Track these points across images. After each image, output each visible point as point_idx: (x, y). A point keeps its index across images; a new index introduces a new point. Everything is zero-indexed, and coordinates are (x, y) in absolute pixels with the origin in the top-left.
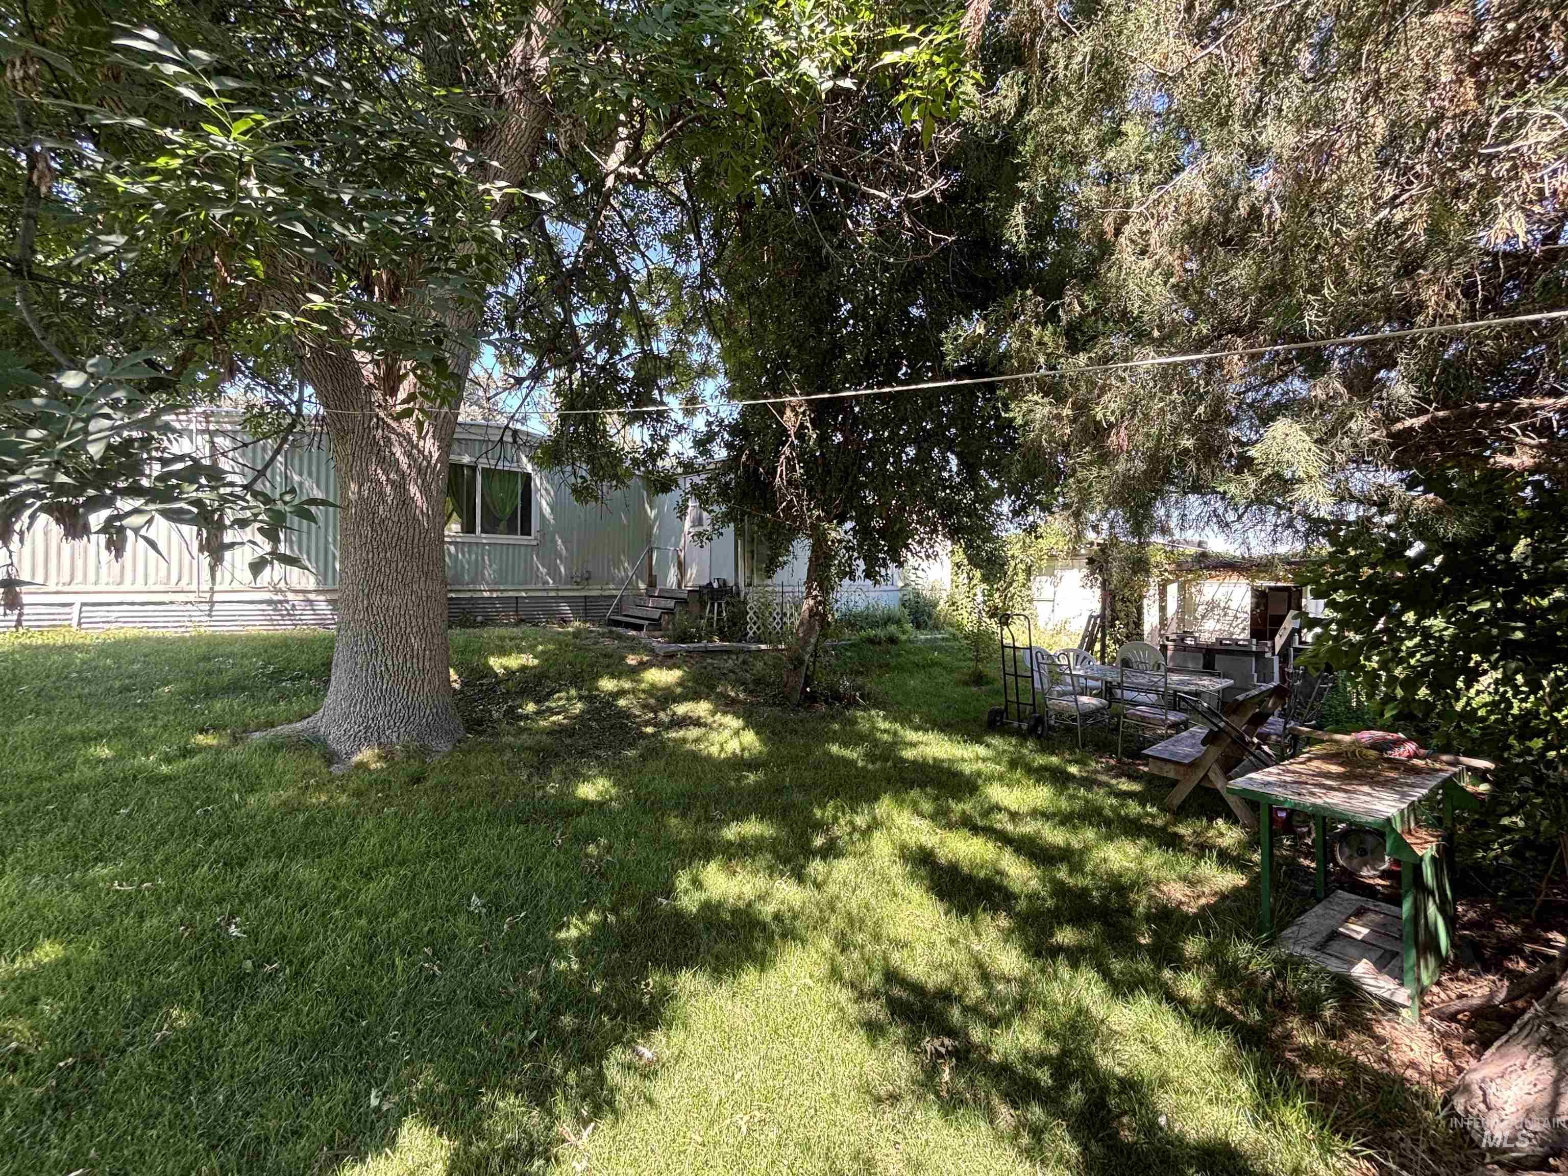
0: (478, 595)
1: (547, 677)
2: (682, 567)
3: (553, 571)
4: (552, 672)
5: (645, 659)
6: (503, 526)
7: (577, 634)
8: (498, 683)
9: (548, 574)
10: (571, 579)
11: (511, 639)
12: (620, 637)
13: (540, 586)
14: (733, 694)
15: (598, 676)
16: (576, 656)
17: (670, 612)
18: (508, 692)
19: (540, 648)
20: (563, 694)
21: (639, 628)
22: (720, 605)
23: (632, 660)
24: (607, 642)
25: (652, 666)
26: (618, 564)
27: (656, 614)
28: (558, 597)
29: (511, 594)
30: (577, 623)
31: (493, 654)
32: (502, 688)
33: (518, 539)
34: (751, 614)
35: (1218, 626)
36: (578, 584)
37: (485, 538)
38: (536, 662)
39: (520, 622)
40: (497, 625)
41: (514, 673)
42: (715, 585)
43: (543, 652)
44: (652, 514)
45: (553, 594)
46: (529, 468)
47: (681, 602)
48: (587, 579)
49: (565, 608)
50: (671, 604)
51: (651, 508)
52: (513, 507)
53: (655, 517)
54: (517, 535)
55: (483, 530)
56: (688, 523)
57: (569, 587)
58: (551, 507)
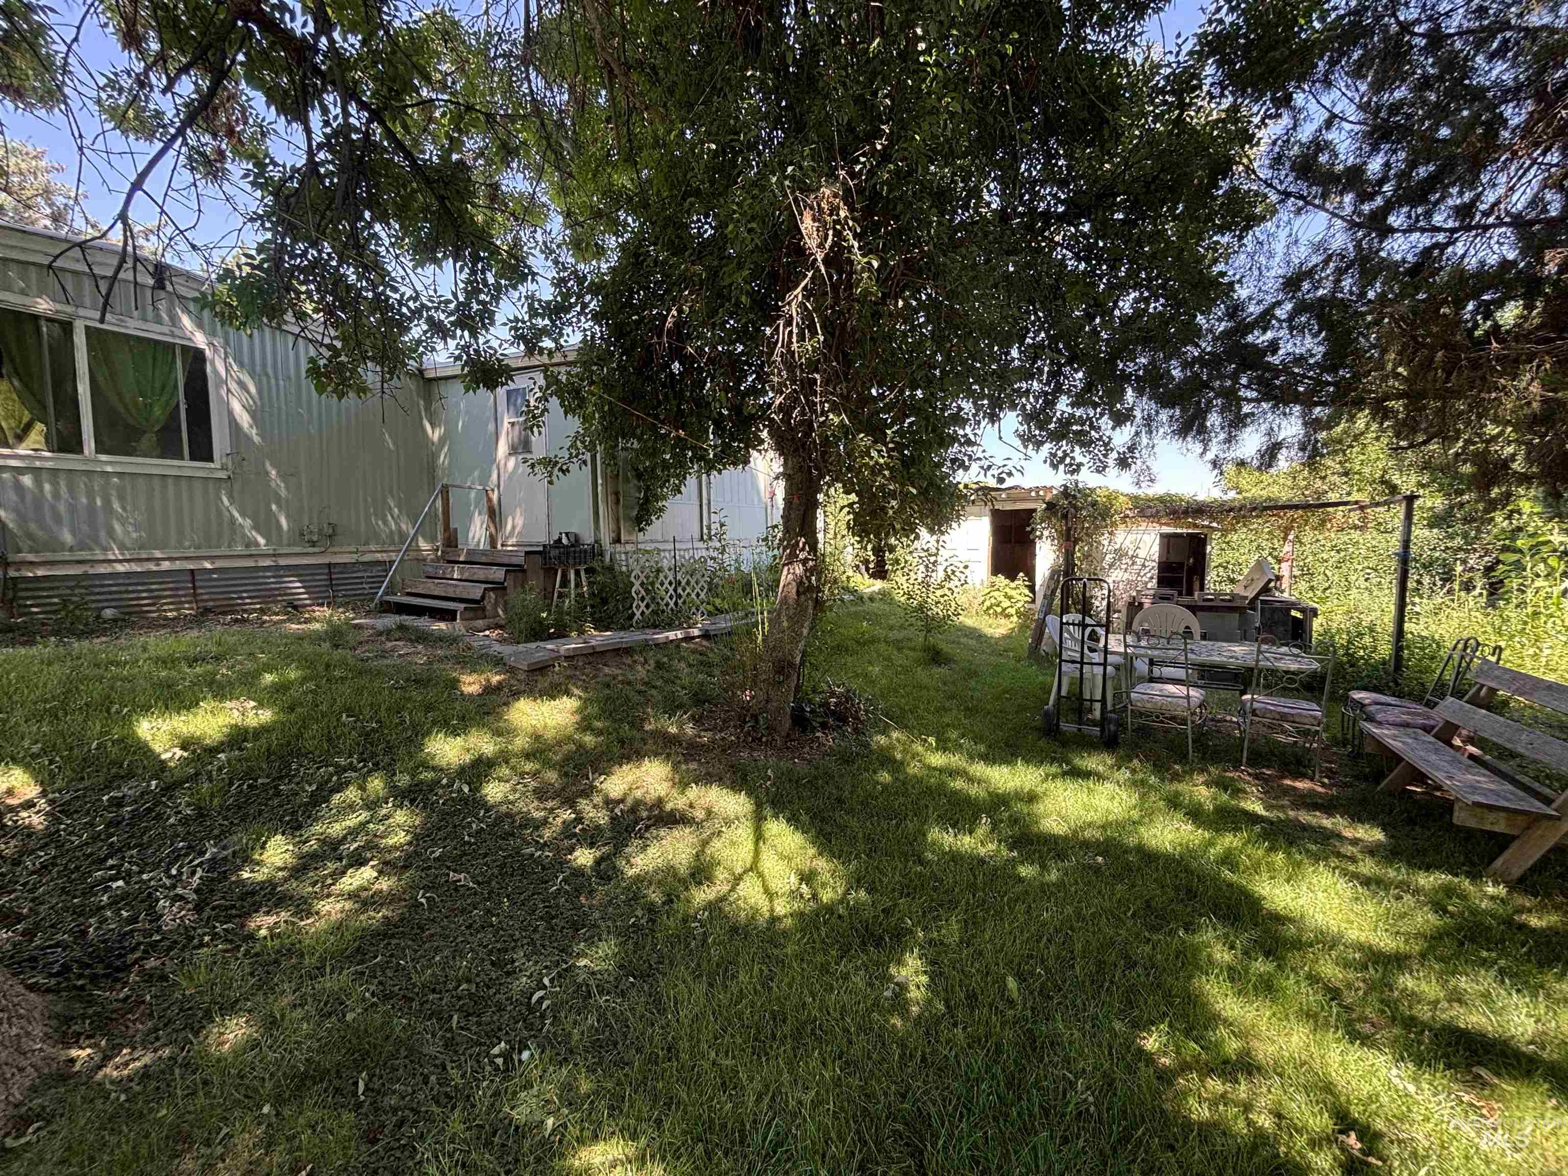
0: (102, 569)
1: (299, 754)
2: (494, 515)
3: (266, 525)
4: (311, 739)
5: (496, 679)
6: (148, 440)
7: (335, 636)
8: (169, 789)
9: (256, 527)
10: (300, 535)
11: (193, 661)
12: (423, 637)
13: (239, 549)
14: (673, 730)
15: (419, 734)
16: (359, 691)
17: (499, 588)
18: (201, 814)
19: (269, 678)
20: (352, 794)
21: (448, 616)
22: (577, 573)
23: (471, 684)
24: (403, 648)
25: (516, 695)
26: (382, 512)
27: (476, 592)
28: (278, 568)
29: (178, 565)
30: (327, 612)
31: (146, 709)
32: (184, 802)
33: (187, 466)
34: (637, 586)
35: (1126, 576)
36: (313, 544)
37: (109, 463)
38: (266, 716)
39: (204, 615)
40: (154, 625)
41: (213, 751)
42: (565, 541)
43: (280, 688)
44: (435, 435)
45: (268, 563)
46: (200, 340)
47: (514, 570)
48: (331, 535)
49: (295, 585)
50: (498, 574)
51: (433, 426)
52: (170, 409)
53: (440, 438)
54: (183, 459)
55: (101, 448)
56: (503, 448)
57: (297, 550)
58: (253, 414)
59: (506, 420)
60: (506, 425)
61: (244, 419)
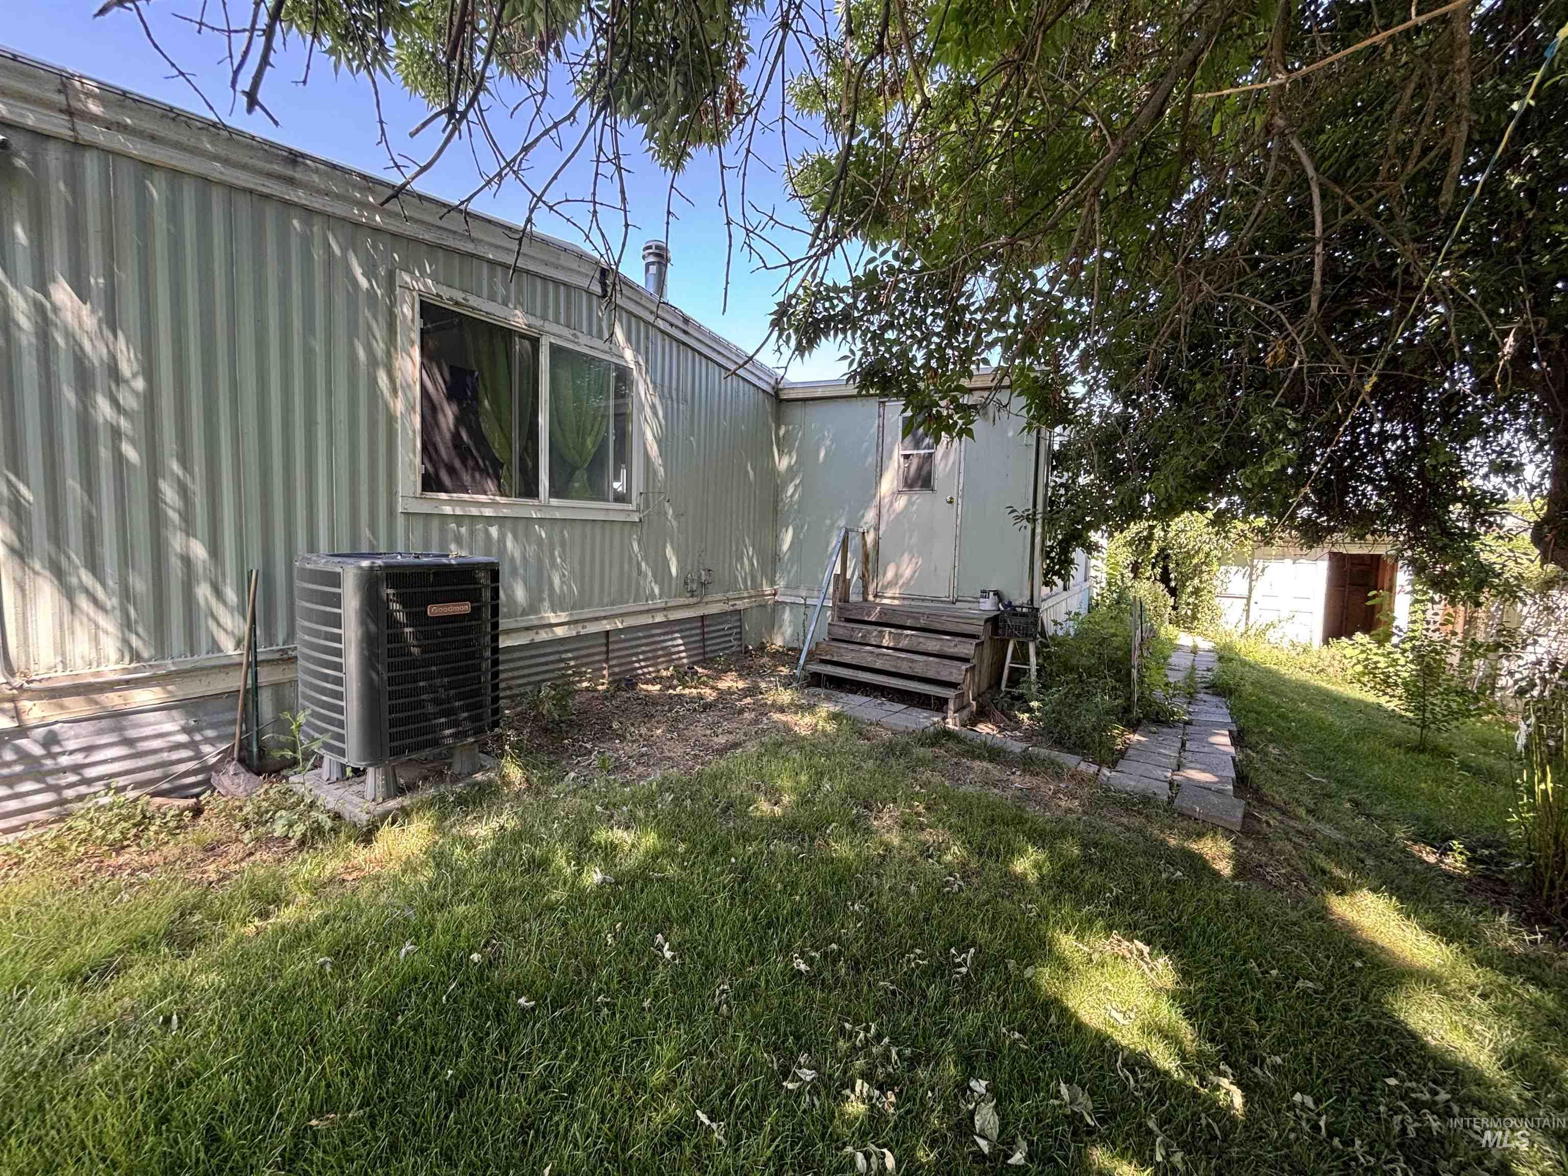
0: (544, 636)
3: (661, 573)
6: (579, 480)
9: (654, 576)
10: (685, 584)
13: (641, 604)
26: (741, 552)
28: (667, 623)
29: (598, 627)
33: (612, 509)
36: (692, 593)
37: (557, 508)
44: (783, 463)
45: (659, 618)
46: (629, 357)
48: (705, 584)
49: (678, 642)
52: (600, 438)
53: (790, 468)
54: (608, 500)
55: (555, 492)
56: (889, 483)
57: (682, 601)
58: (659, 442)
59: (898, 452)
60: (896, 455)
61: (653, 449)
